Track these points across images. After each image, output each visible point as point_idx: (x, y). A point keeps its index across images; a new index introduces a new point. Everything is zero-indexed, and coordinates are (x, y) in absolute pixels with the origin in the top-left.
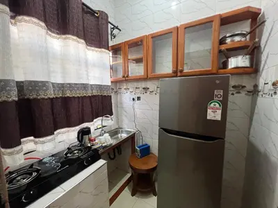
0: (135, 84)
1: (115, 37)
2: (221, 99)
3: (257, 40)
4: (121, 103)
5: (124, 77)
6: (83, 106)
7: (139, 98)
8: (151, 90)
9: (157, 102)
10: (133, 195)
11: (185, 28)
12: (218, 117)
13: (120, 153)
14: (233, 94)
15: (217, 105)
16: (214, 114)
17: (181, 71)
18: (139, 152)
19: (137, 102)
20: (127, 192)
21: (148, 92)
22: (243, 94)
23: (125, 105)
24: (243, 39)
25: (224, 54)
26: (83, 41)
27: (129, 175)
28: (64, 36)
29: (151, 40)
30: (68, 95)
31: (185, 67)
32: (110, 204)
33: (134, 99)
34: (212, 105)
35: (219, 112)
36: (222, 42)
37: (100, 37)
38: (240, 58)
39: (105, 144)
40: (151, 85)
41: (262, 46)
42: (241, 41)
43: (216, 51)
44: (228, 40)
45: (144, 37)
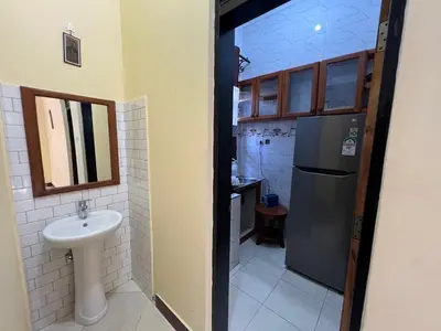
0: (264, 125)
1: (243, 70)
2: (356, 136)
4: (245, 148)
5: (253, 116)
7: (268, 142)
8: (283, 131)
9: (293, 146)
11: (328, 64)
12: (353, 153)
15: (352, 142)
16: (348, 149)
17: (321, 110)
19: (265, 146)
21: (280, 135)
23: (249, 150)
27: (251, 230)
29: (287, 76)
31: (326, 105)
34: (347, 142)
35: (354, 148)
40: (284, 126)
43: (360, 92)
45: (279, 72)
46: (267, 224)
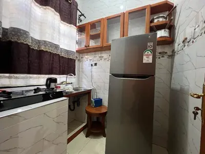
0: (94, 54)
1: (81, 21)
2: (152, 48)
3: (172, 18)
4: (82, 69)
5: (86, 46)
6: (53, 60)
7: (96, 64)
8: (105, 58)
10: (87, 136)
11: (129, 13)
12: (150, 61)
13: (78, 105)
14: (159, 58)
15: (150, 53)
16: (147, 59)
18: (93, 102)
19: (94, 67)
20: (82, 135)
21: (103, 59)
22: (166, 57)
24: (164, 20)
25: (153, 29)
26: (58, 14)
27: (84, 124)
28: (44, 7)
29: (106, 21)
30: (43, 49)
32: (68, 143)
33: (92, 65)
34: (146, 53)
35: (151, 57)
36: (152, 21)
37: (71, 17)
38: (163, 31)
39: (68, 91)
40: (105, 55)
41: (175, 25)
42: (163, 21)
43: (148, 27)
44: (156, 21)
45: (101, 19)
46: (95, 120)
